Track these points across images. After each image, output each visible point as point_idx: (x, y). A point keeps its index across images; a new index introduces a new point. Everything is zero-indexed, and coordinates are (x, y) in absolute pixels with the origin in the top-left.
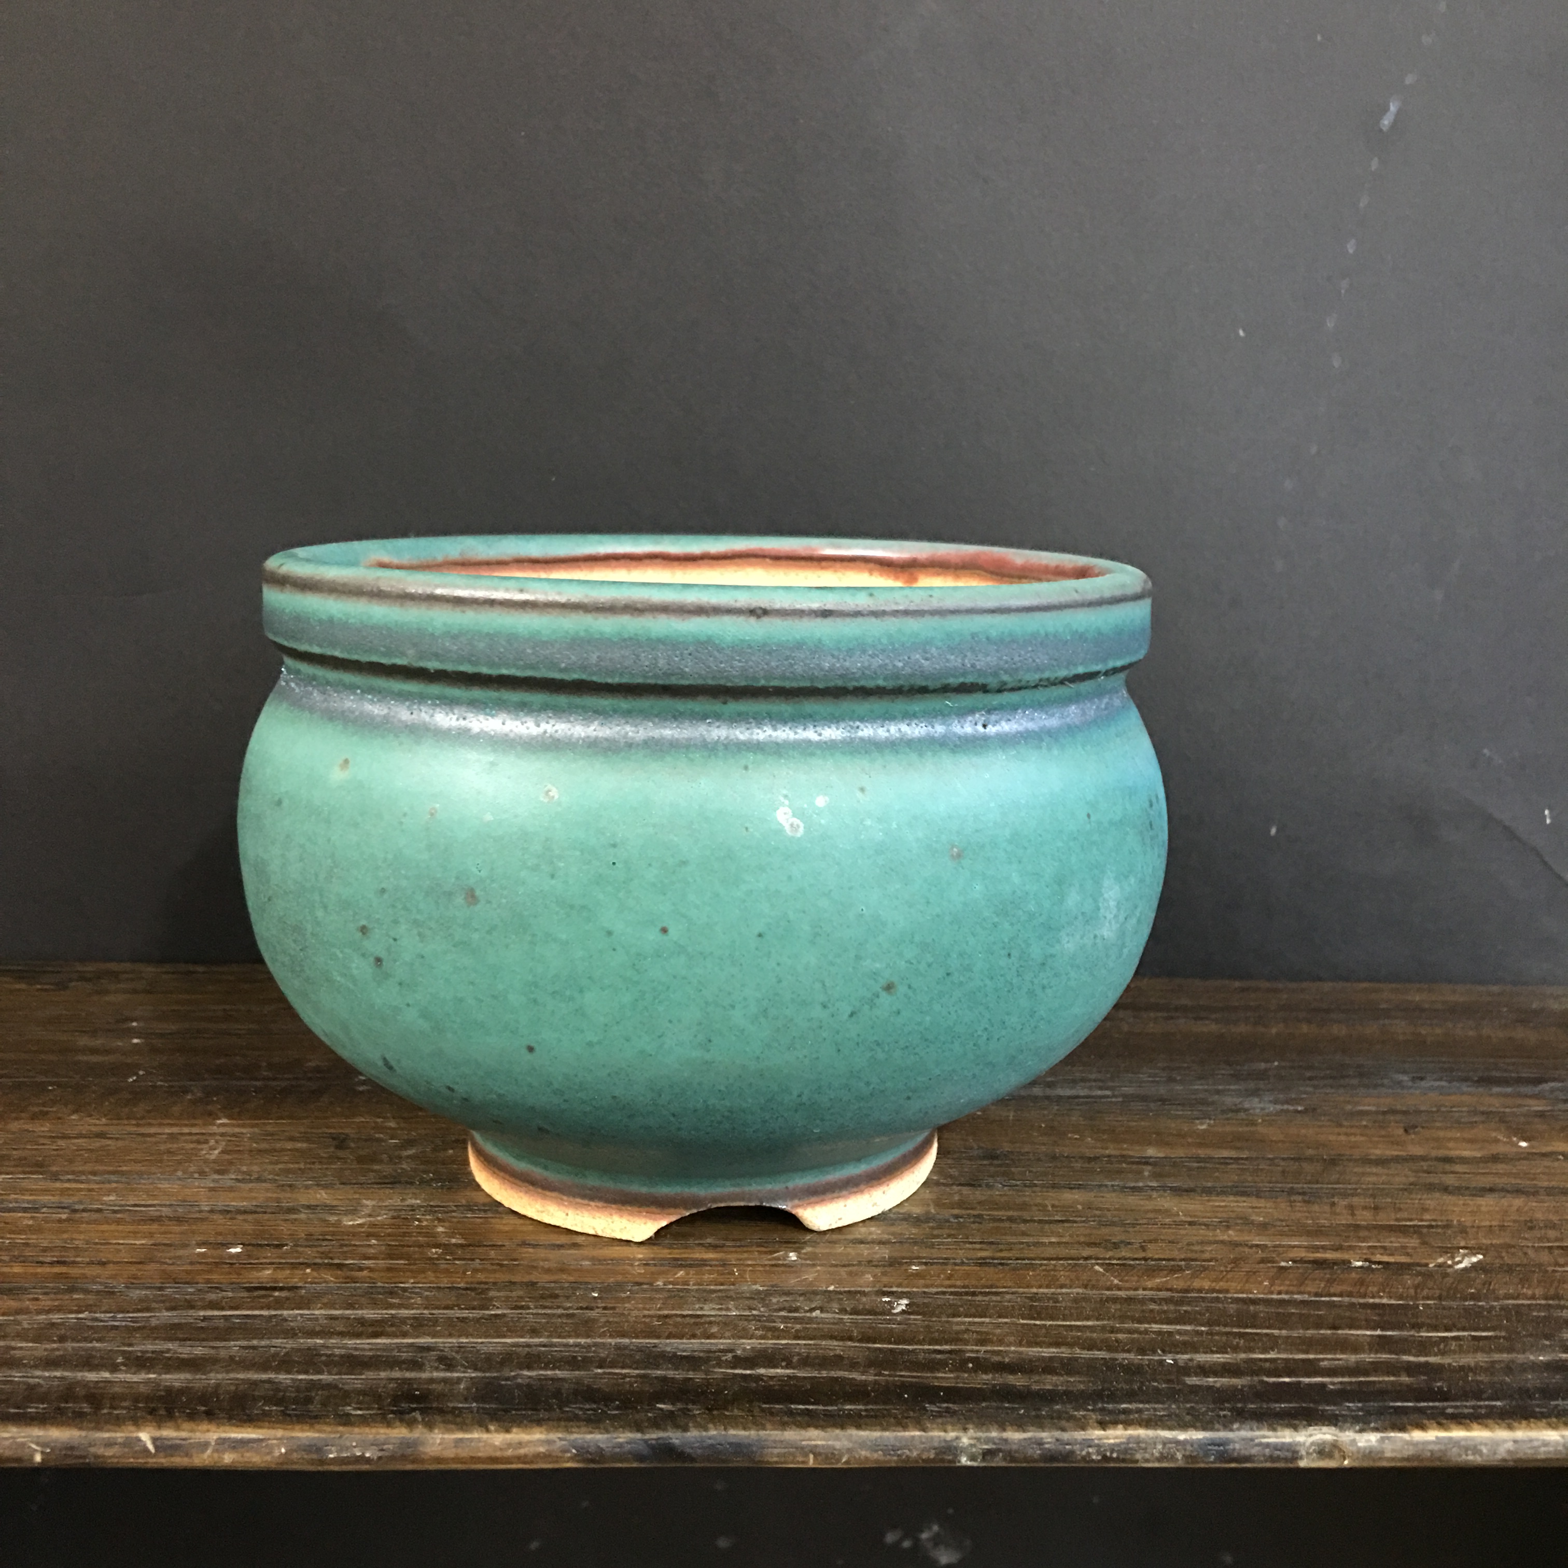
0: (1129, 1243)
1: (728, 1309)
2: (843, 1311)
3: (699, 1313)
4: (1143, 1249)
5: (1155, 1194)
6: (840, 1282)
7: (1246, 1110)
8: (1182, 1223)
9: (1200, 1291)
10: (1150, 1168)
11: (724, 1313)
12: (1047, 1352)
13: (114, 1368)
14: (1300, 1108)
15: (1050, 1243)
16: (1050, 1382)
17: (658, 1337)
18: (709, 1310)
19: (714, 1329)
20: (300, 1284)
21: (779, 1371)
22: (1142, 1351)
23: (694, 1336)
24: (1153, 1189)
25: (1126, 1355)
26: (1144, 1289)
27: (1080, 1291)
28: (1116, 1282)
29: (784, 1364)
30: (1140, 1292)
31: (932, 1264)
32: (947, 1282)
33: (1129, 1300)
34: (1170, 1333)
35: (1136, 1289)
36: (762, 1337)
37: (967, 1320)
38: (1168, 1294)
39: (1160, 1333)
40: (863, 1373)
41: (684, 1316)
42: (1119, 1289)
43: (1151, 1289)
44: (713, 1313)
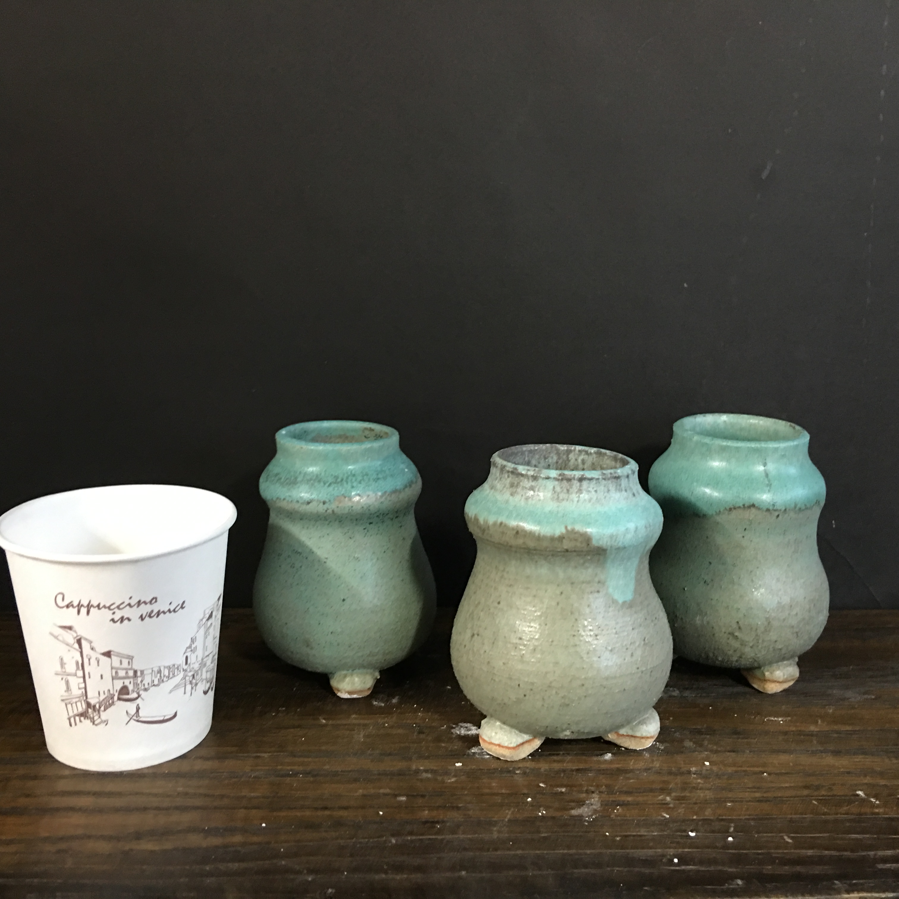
0: (823, 786)
1: (653, 832)
2: (706, 831)
3: (639, 834)
4: (830, 789)
5: (824, 755)
6: (696, 814)
7: (848, 699)
8: (843, 773)
9: (866, 814)
10: (814, 738)
11: (651, 834)
12: (810, 852)
13: (386, 873)
14: (873, 697)
15: (786, 787)
16: (817, 870)
17: (627, 849)
18: (643, 832)
19: (651, 844)
20: (445, 819)
21: (691, 867)
22: (852, 851)
23: (643, 848)
24: (822, 752)
25: (846, 853)
26: (841, 814)
27: (811, 816)
28: (826, 810)
29: (692, 863)
30: (839, 816)
31: (736, 802)
32: (748, 813)
33: (836, 821)
34: (860, 840)
35: (837, 814)
36: (675, 848)
37: (765, 835)
38: (852, 817)
39: (857, 839)
40: (730, 867)
41: (634, 836)
42: (829, 814)
43: (844, 814)
44: (646, 834)
